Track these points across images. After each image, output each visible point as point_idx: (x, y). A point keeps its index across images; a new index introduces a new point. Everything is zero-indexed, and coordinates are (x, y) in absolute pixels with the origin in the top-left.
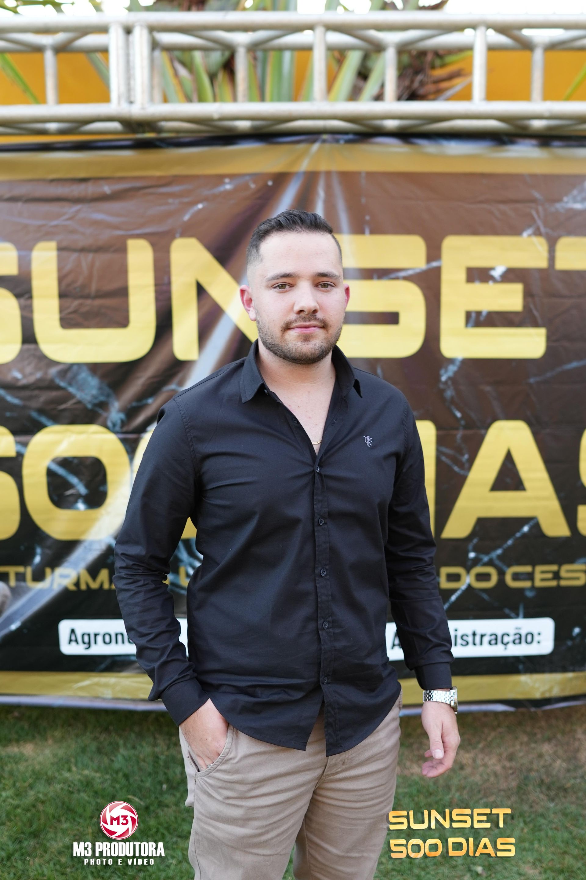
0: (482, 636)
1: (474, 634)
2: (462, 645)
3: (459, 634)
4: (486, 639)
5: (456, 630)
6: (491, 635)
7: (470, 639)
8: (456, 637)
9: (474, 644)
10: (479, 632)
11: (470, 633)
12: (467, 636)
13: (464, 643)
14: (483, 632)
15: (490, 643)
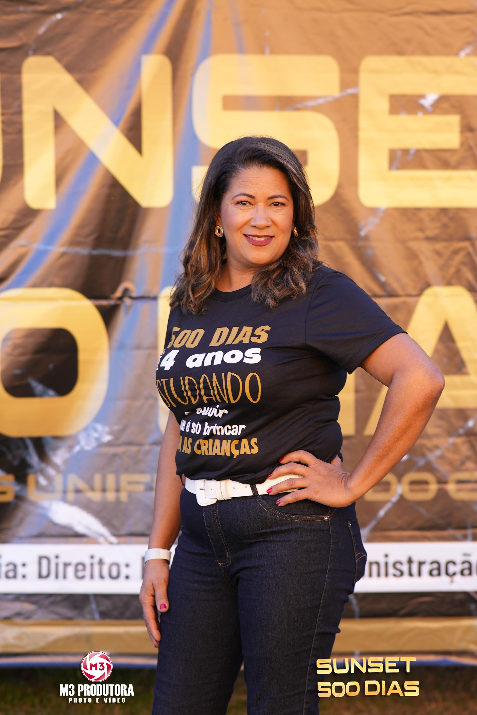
0: (421, 564)
1: (410, 561)
2: (395, 575)
3: (391, 561)
4: (426, 569)
5: (386, 556)
6: (432, 563)
7: (405, 568)
8: (386, 564)
9: (411, 574)
10: (416, 558)
11: (404, 559)
12: (401, 563)
13: (398, 573)
14: (422, 559)
15: (431, 574)
